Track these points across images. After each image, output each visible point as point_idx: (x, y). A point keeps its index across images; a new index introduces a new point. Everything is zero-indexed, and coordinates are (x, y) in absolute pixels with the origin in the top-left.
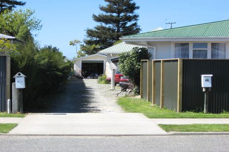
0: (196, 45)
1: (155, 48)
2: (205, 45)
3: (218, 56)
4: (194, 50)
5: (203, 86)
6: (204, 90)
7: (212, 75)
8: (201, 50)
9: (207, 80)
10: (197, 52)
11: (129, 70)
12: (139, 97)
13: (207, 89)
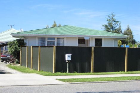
0: (49, 38)
1: (28, 39)
2: (54, 39)
3: (60, 44)
4: (48, 41)
5: (66, 60)
6: (67, 61)
7: (71, 54)
8: (51, 41)
9: (69, 57)
10: (49, 42)
11: (14, 51)
12: (19, 65)
13: (68, 61)
